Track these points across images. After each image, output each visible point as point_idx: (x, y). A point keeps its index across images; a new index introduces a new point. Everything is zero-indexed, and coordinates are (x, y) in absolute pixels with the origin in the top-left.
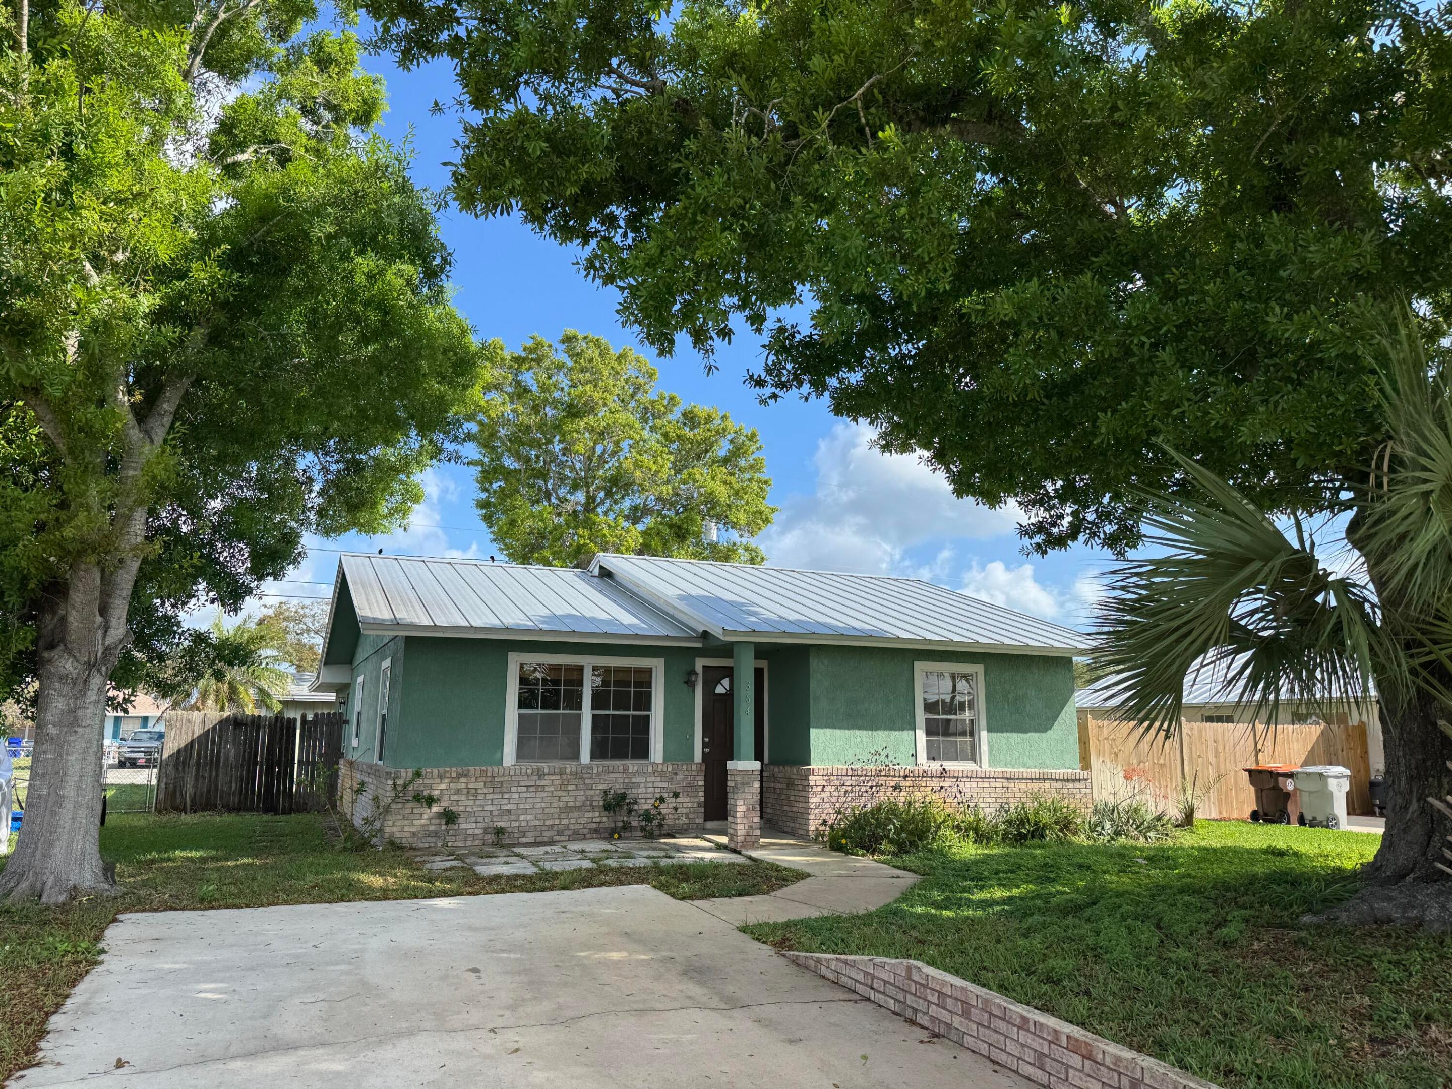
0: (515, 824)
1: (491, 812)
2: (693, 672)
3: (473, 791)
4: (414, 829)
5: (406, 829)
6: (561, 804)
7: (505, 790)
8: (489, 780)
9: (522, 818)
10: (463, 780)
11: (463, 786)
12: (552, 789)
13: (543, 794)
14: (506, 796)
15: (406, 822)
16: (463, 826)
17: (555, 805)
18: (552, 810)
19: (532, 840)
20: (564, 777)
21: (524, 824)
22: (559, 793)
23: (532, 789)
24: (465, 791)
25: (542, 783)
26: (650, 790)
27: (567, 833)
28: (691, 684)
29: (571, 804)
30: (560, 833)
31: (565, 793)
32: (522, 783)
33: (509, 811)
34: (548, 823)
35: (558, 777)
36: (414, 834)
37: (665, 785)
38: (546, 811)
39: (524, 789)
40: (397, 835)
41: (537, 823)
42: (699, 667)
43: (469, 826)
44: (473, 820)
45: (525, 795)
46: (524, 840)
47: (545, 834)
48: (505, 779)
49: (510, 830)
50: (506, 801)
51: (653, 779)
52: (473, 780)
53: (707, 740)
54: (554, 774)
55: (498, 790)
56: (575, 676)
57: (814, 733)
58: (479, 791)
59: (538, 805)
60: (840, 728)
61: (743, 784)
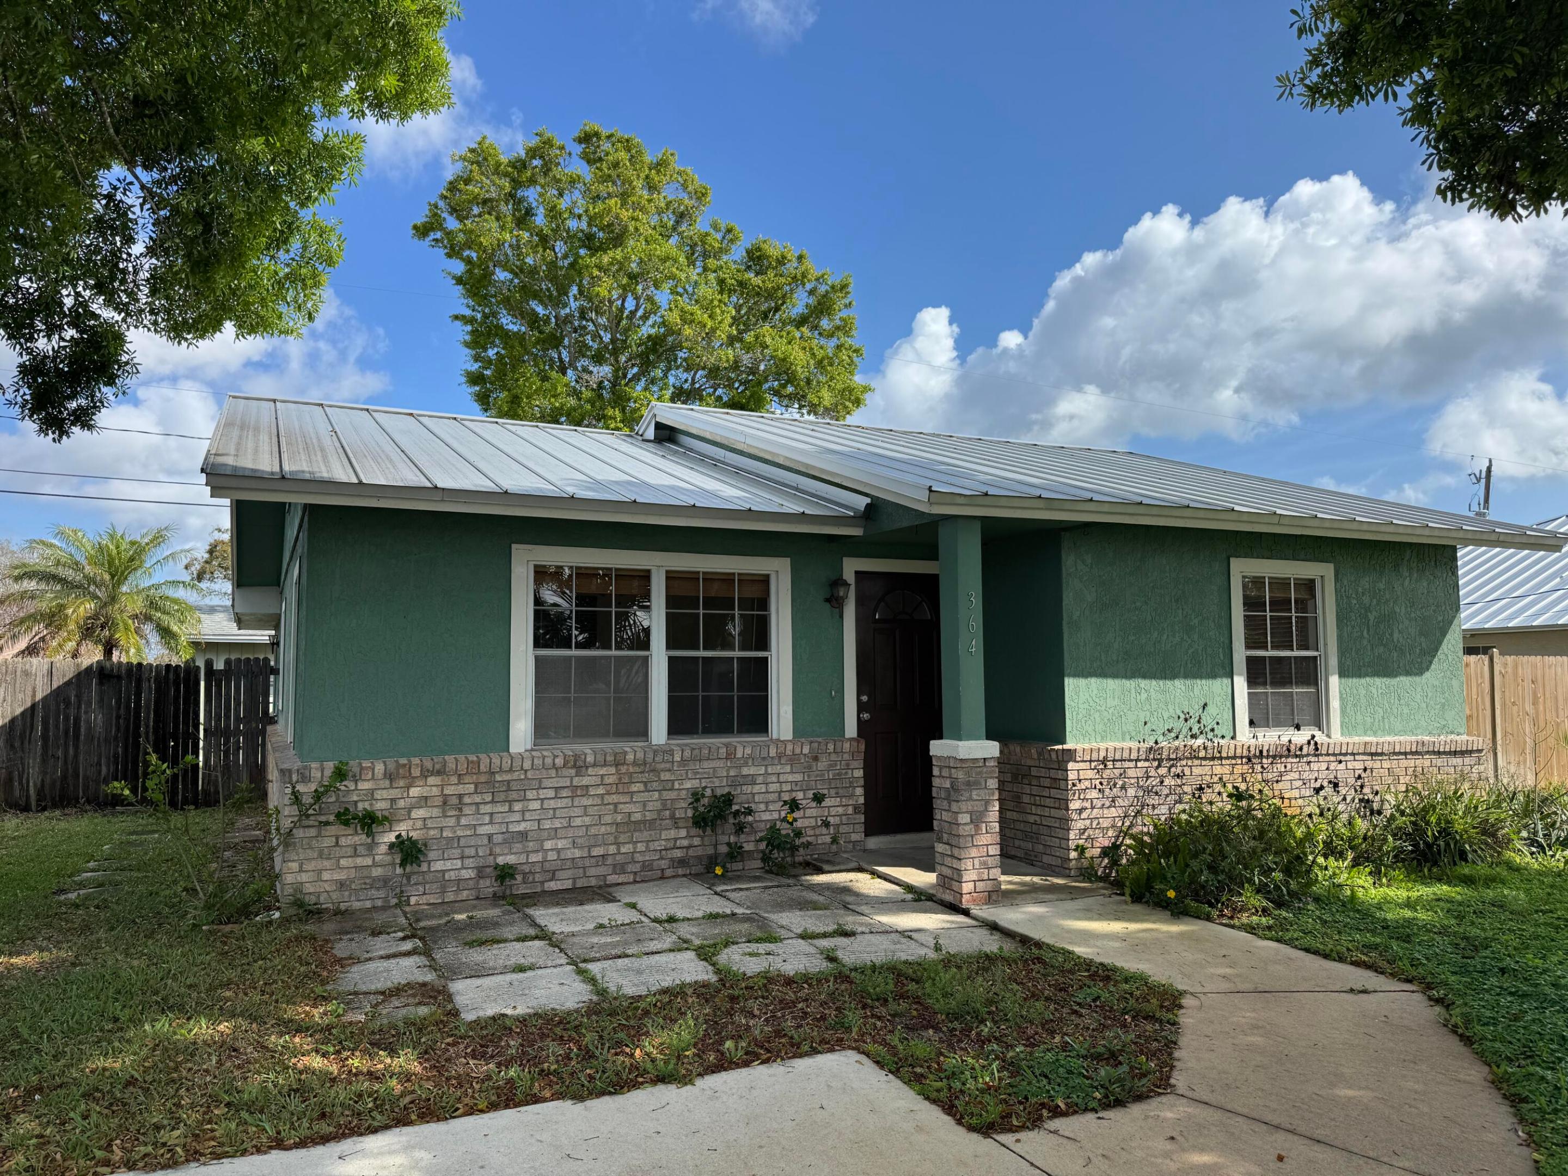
0: (534, 858)
1: (490, 837)
2: (838, 582)
3: (454, 800)
4: (342, 876)
5: (326, 876)
6: (619, 818)
7: (514, 795)
8: (483, 779)
9: (548, 845)
10: (432, 780)
11: (435, 791)
12: (601, 791)
13: (586, 801)
14: (518, 807)
15: (327, 864)
16: (438, 866)
17: (608, 819)
18: (603, 829)
19: (568, 884)
20: (623, 769)
21: (552, 856)
22: (614, 798)
23: (565, 793)
24: (439, 801)
25: (585, 781)
26: (773, 787)
27: (630, 868)
28: (836, 602)
29: (637, 817)
30: (619, 868)
31: (626, 798)
32: (546, 783)
33: (524, 835)
34: (596, 852)
35: (613, 770)
36: (341, 885)
37: (798, 777)
38: (593, 831)
39: (551, 793)
40: (309, 888)
41: (577, 853)
42: (849, 576)
43: (449, 865)
44: (457, 852)
45: (552, 804)
46: (553, 886)
47: (592, 872)
48: (515, 776)
49: (526, 868)
50: (517, 817)
51: (778, 769)
52: (454, 779)
53: (865, 698)
54: (605, 764)
55: (502, 796)
56: (635, 586)
57: (1070, 684)
58: (467, 800)
59: (578, 822)
60: (1115, 676)
61: (968, 784)
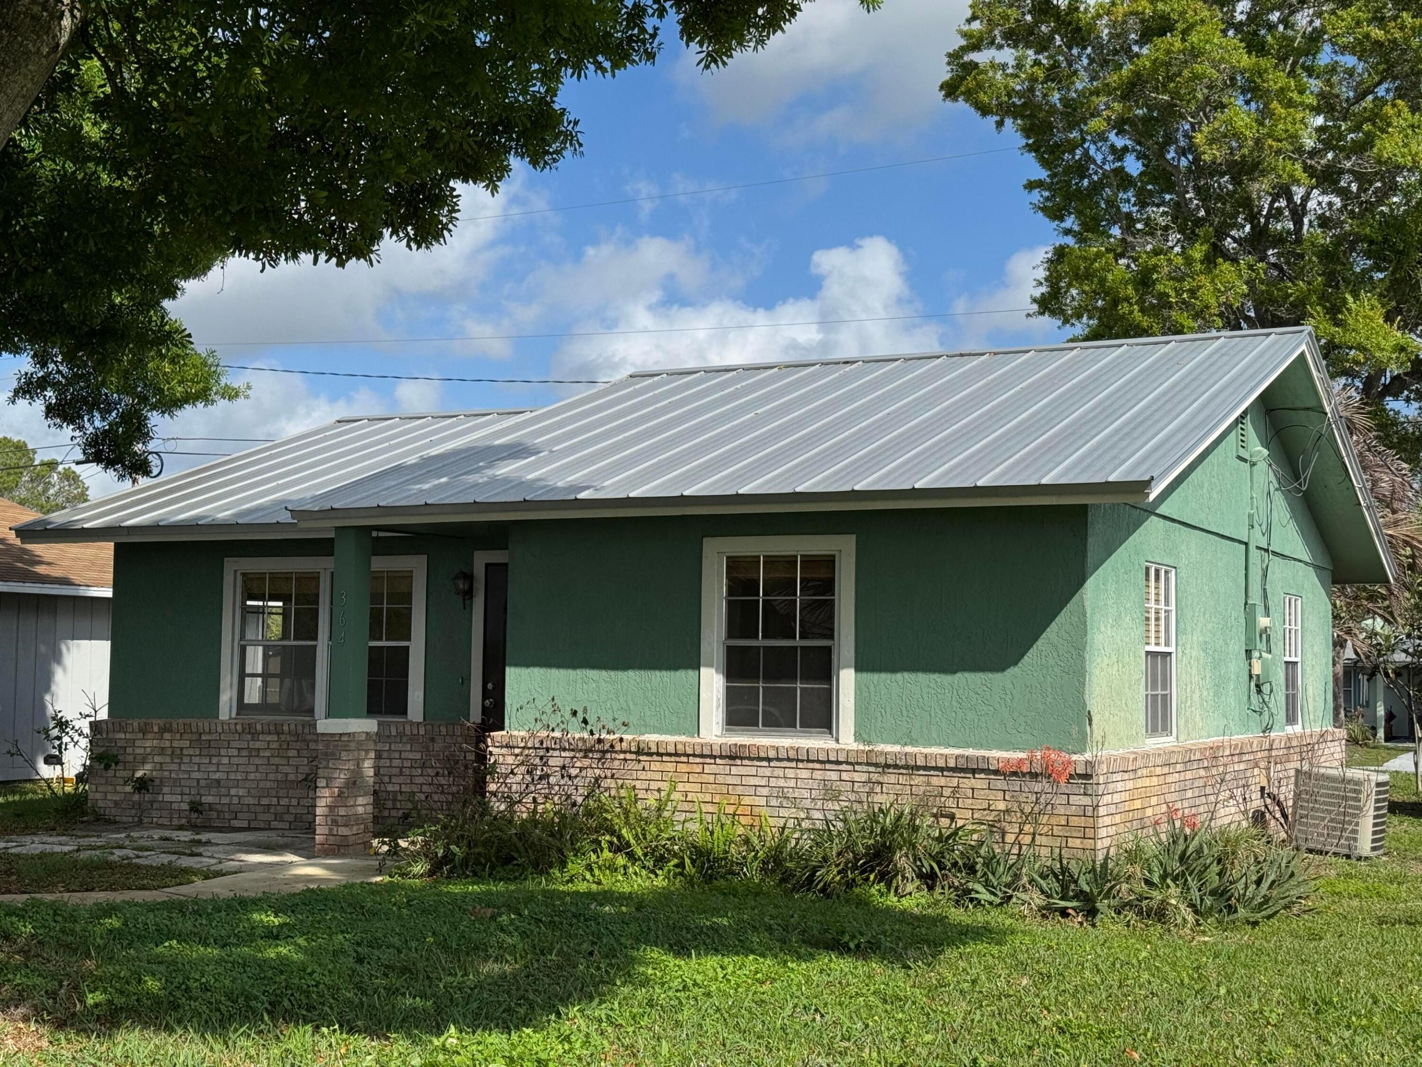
0: (225, 800)
1: (198, 780)
2: (469, 577)
3: (179, 752)
4: (117, 798)
5: (109, 797)
6: (280, 777)
7: (213, 752)
8: (195, 737)
9: (233, 792)
10: (167, 736)
11: (167, 744)
12: (267, 754)
13: (258, 761)
14: (215, 760)
15: (110, 788)
16: (168, 798)
17: (272, 777)
18: (268, 784)
19: (245, 824)
20: (283, 737)
21: (235, 800)
22: (276, 761)
23: (244, 753)
24: (169, 752)
25: (258, 745)
26: (396, 763)
27: (287, 817)
28: (468, 594)
29: (292, 777)
30: (278, 817)
31: (284, 762)
32: (233, 744)
33: (218, 781)
34: (265, 801)
35: (275, 738)
36: (116, 803)
37: (418, 756)
38: (262, 785)
39: (236, 753)
40: (100, 804)
41: (251, 801)
43: (174, 798)
44: (179, 790)
45: (235, 760)
46: (236, 823)
47: (261, 817)
48: (213, 737)
49: (219, 807)
50: (214, 768)
51: (400, 747)
52: (178, 736)
53: (490, 686)
54: (269, 733)
55: (205, 752)
58: (185, 752)
59: (252, 776)
60: (559, 666)
